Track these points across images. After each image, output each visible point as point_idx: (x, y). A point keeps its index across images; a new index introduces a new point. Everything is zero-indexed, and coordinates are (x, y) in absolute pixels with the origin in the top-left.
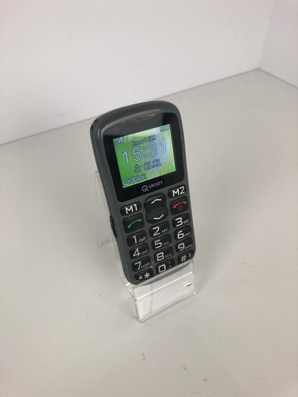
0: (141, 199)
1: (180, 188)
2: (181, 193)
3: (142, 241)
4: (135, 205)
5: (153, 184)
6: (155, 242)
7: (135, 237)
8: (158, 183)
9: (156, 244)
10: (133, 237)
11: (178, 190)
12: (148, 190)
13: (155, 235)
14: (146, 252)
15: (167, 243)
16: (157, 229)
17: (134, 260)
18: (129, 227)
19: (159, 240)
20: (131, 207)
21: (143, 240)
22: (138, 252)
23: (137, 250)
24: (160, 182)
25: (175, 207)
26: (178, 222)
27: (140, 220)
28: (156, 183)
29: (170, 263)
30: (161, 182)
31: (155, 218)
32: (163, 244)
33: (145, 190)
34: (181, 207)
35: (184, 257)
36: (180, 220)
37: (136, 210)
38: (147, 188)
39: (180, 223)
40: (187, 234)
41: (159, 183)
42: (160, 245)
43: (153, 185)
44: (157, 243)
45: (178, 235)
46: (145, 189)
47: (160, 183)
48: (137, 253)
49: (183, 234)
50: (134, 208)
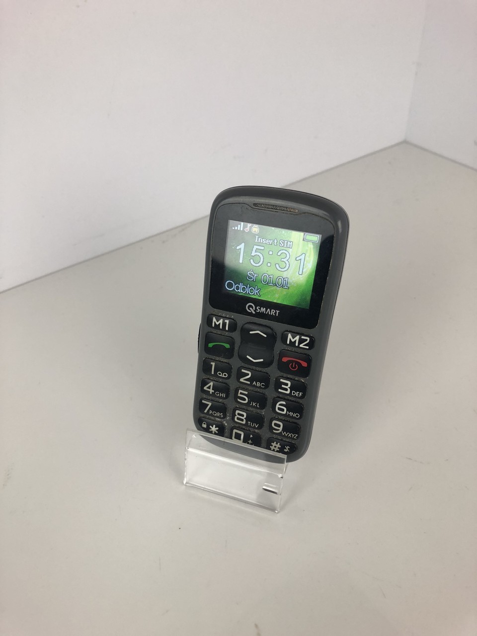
0: (241, 319)
1: (303, 337)
2: (301, 346)
3: (221, 375)
4: (227, 321)
5: (265, 309)
6: (240, 391)
7: (213, 364)
8: (272, 310)
9: (239, 395)
10: (212, 363)
11: (297, 338)
12: (254, 313)
13: (242, 380)
14: (222, 396)
15: (256, 405)
16: (248, 374)
17: (204, 396)
18: (211, 345)
19: (246, 393)
20: (221, 321)
21: (224, 376)
22: (211, 388)
23: (211, 384)
24: (276, 312)
25: (285, 360)
26: (283, 386)
27: (227, 346)
28: (269, 310)
29: (251, 436)
30: (278, 311)
31: (248, 357)
32: (249, 402)
33: (250, 310)
34: (295, 367)
35: (276, 445)
36: (287, 385)
37: (227, 329)
38: (254, 309)
39: (286, 390)
40: (291, 414)
41: (273, 312)
42: (244, 400)
43: (263, 310)
44: (241, 393)
45: (278, 406)
46: (251, 308)
47: (275, 313)
48: (209, 388)
49: (285, 409)
50: (224, 324)
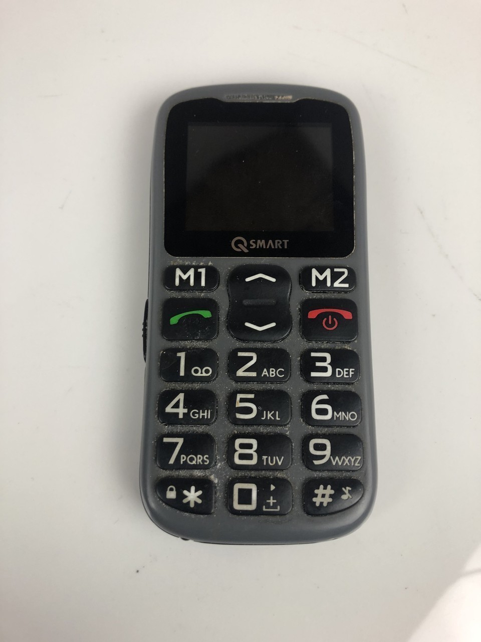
0: (225, 265)
1: (336, 270)
2: (337, 284)
3: (199, 374)
4: (203, 271)
5: (263, 241)
6: (239, 396)
7: (182, 355)
8: (276, 241)
9: (239, 405)
10: (179, 354)
11: (328, 273)
12: (246, 251)
13: (240, 373)
14: (203, 416)
15: (274, 415)
16: (251, 358)
17: (167, 429)
18: (174, 320)
19: (252, 396)
20: (191, 273)
21: (204, 374)
22: (181, 404)
23: (181, 397)
24: (283, 243)
25: (313, 314)
26: (318, 364)
27: (206, 314)
28: (270, 241)
29: (273, 487)
30: (286, 241)
31: (248, 324)
32: (260, 414)
33: (239, 248)
34: (333, 323)
35: (325, 492)
36: (324, 359)
37: (203, 284)
38: (246, 244)
39: (325, 369)
40: (342, 415)
41: (278, 244)
42: (249, 411)
43: (261, 243)
44: (242, 400)
45: (314, 406)
46: (240, 245)
47: (283, 245)
48: (177, 406)
49: (329, 408)
50: (198, 276)
